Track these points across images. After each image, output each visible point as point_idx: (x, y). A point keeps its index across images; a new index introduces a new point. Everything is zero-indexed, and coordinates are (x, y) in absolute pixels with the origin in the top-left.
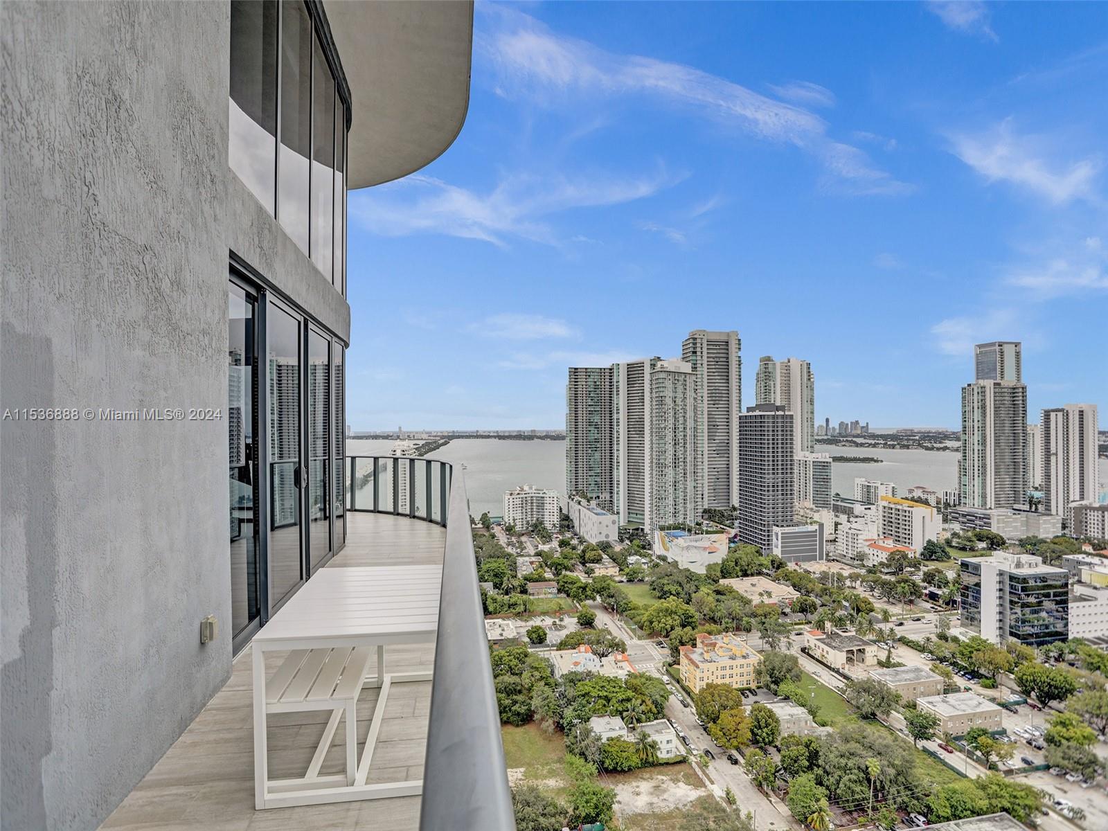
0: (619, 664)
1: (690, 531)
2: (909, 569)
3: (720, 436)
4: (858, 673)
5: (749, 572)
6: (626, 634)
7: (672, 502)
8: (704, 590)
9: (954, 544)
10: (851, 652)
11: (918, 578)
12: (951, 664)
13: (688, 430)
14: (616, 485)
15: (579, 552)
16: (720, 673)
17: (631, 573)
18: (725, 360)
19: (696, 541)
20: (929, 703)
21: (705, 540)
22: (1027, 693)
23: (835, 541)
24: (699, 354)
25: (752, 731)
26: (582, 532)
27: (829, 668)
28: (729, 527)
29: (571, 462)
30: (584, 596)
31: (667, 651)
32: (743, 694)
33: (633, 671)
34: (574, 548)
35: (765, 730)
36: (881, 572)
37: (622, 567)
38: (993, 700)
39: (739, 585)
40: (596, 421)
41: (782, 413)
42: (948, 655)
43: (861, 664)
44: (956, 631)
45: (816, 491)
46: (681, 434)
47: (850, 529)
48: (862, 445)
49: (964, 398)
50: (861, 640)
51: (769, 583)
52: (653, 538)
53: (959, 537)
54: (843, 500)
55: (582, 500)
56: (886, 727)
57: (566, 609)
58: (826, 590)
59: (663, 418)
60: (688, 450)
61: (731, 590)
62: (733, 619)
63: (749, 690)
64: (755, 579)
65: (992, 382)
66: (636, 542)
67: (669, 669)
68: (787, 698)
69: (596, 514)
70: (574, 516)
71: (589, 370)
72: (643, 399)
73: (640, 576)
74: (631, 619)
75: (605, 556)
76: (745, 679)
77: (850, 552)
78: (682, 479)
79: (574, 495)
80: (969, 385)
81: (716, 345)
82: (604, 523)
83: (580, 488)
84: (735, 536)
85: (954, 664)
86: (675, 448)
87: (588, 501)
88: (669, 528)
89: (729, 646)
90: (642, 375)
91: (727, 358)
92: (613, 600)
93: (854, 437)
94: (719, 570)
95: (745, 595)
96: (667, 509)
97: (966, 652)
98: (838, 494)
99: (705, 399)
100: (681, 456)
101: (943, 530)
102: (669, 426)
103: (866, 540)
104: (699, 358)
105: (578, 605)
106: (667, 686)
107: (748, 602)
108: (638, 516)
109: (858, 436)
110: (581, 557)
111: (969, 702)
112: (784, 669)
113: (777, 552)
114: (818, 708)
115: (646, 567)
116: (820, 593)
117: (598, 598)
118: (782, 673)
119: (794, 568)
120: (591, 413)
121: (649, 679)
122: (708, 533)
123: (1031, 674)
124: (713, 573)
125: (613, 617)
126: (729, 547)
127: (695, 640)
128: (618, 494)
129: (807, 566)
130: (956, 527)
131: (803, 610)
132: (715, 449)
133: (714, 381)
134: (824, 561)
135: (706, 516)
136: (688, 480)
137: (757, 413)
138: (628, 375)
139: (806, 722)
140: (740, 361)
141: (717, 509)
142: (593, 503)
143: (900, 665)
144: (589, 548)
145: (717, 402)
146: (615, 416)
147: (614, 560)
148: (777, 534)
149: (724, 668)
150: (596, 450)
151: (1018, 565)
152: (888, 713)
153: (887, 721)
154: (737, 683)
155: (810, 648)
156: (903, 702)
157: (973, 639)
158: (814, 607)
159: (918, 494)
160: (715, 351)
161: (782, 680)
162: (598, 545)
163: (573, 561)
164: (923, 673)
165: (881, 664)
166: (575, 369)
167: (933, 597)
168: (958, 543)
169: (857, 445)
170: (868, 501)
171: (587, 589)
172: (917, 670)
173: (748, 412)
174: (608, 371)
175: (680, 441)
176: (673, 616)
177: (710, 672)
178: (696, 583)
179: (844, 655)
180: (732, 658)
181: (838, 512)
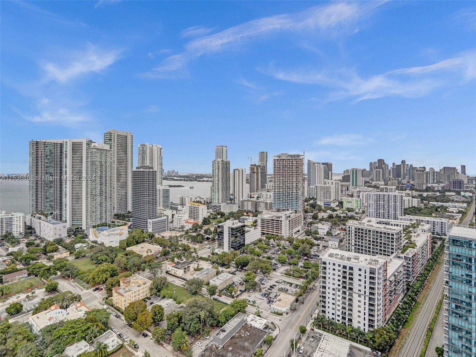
0: (79, 309)
1: (109, 226)
2: (199, 229)
3: (122, 179)
4: (189, 277)
5: (139, 242)
6: (78, 289)
7: (99, 213)
8: (120, 255)
9: (211, 217)
10: (185, 268)
11: (202, 232)
12: (216, 263)
13: (108, 178)
14: (64, 206)
15: (41, 247)
16: (134, 295)
17: (78, 253)
18: (125, 144)
19: (113, 231)
20: (214, 281)
21: (118, 230)
22: (238, 267)
23: (172, 222)
24: (113, 140)
25: (153, 318)
26: (42, 235)
27: (178, 277)
28: (128, 221)
29: (32, 195)
30: (49, 274)
31: (104, 291)
32: (144, 301)
33: (88, 310)
34: (38, 246)
35: (159, 315)
36: (190, 232)
37: (72, 251)
38: (229, 272)
39: (136, 249)
40: (51, 171)
41: (152, 170)
42: (215, 260)
43: (188, 272)
44: (216, 251)
45: (164, 202)
46: (104, 179)
47: (178, 216)
48: (176, 180)
49: (213, 165)
50: (188, 263)
51: (149, 246)
52: (88, 232)
53: (213, 215)
54: (174, 204)
55: (42, 216)
56: (201, 295)
57: (35, 284)
58: (172, 244)
59: (95, 172)
60: (108, 187)
61: (132, 253)
62: (136, 266)
63: (147, 298)
64: (142, 245)
65: (221, 159)
66: (79, 236)
67: (107, 301)
68: (164, 297)
69: (53, 224)
70: (36, 226)
71: (47, 143)
72: (82, 161)
73: (83, 254)
74: (81, 280)
75: (60, 247)
76: (145, 294)
77: (178, 226)
78: (105, 201)
79: (35, 214)
80: (215, 160)
81: (121, 137)
82: (58, 228)
83: (39, 210)
84: (131, 225)
85: (217, 263)
86: (101, 186)
87: (46, 217)
88: (98, 226)
89: (137, 281)
90: (81, 149)
91: (126, 144)
92: (69, 271)
93: (173, 177)
94: (126, 243)
95: (139, 253)
96: (96, 217)
97: (221, 258)
98: (172, 202)
99: (116, 162)
100: (104, 190)
101: (208, 212)
102: (98, 176)
103: (184, 220)
104: (113, 143)
105: (44, 280)
106: (107, 310)
107: (141, 256)
108: (78, 221)
109: (174, 176)
110: (43, 250)
111: (224, 276)
112: (162, 284)
113: (150, 230)
114: (177, 296)
115: (86, 248)
116: (170, 246)
117: (59, 273)
118: (161, 286)
119: (158, 236)
120: (47, 167)
121: (98, 311)
122: (118, 226)
123: (239, 261)
124: (123, 245)
125: (69, 281)
126: (129, 231)
127: (119, 282)
128: (65, 211)
129: (163, 234)
130: (211, 210)
131: (165, 255)
132: (120, 185)
133: (120, 154)
134: (169, 231)
135: (116, 217)
136: (108, 201)
137: (141, 170)
138: (73, 148)
139: (173, 305)
140: (132, 146)
141: (121, 213)
142: (50, 218)
143: (202, 269)
144: (48, 244)
145: (121, 164)
146: (64, 169)
147: (66, 248)
148: (150, 222)
149: (135, 292)
150: (51, 188)
151: (233, 224)
152: (201, 290)
153: (200, 293)
154: (142, 296)
155: (169, 271)
156: (205, 283)
157: (223, 252)
158: (169, 252)
159: (198, 199)
160: (121, 140)
161: (161, 290)
162: (55, 242)
163: (38, 254)
164: (210, 270)
165: (195, 270)
166: (36, 142)
167: (208, 239)
168: (212, 217)
169: (175, 180)
170: (183, 204)
171: (51, 270)
172: (208, 269)
173: (137, 169)
174: (59, 145)
175: (104, 183)
176: (106, 272)
177: (129, 296)
178: (115, 252)
179: (183, 270)
180: (139, 286)
181: (172, 209)
